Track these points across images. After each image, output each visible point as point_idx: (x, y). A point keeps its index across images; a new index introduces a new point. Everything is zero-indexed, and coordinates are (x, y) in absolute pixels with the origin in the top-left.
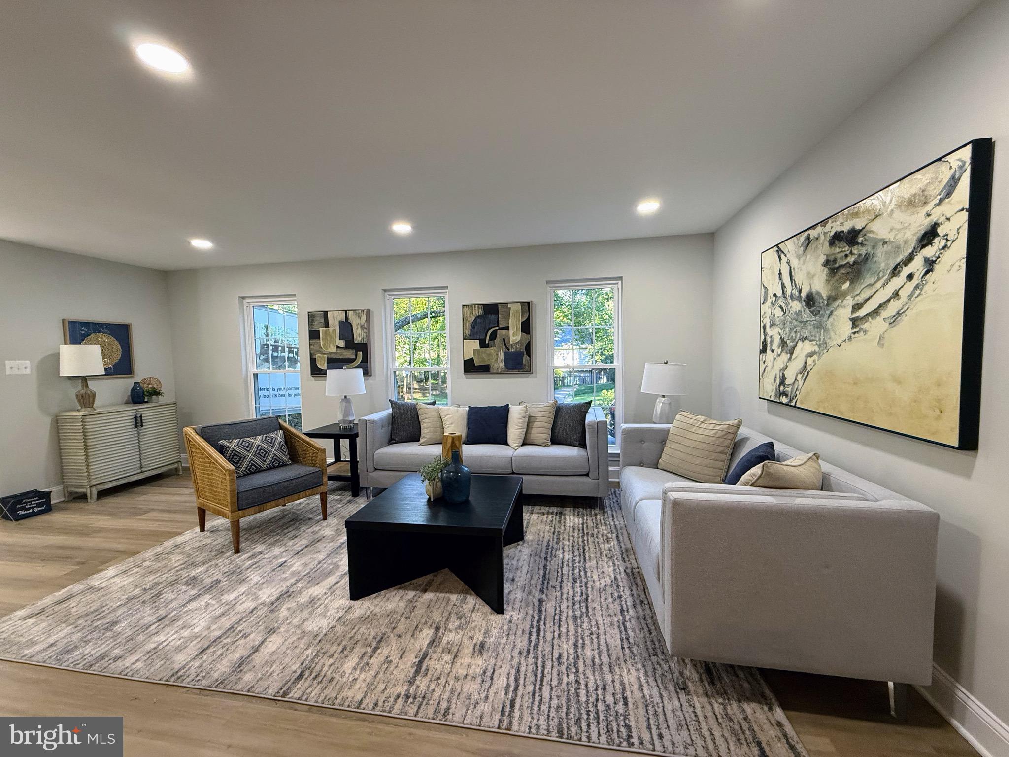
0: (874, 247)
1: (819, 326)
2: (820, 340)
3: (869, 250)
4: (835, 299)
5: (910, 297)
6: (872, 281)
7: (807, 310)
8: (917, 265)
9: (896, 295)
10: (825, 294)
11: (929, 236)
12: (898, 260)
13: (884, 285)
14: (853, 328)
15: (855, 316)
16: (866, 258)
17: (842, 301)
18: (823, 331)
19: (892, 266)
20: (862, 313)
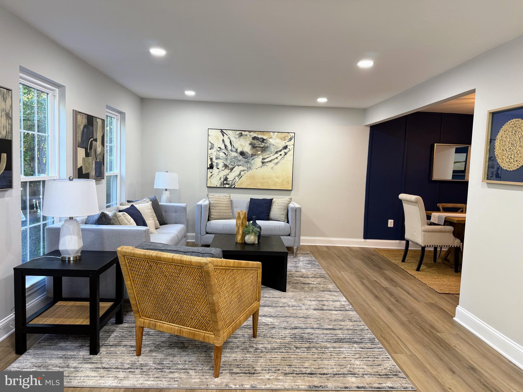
0: (270, 145)
1: (247, 162)
2: (248, 166)
3: (268, 145)
4: (255, 155)
5: (281, 159)
6: (269, 153)
7: (241, 156)
8: (282, 153)
9: (277, 158)
10: (250, 153)
11: (286, 147)
12: (277, 150)
13: (273, 155)
14: (262, 164)
15: (263, 161)
16: (267, 147)
17: (258, 157)
18: (249, 164)
19: (276, 151)
20: (265, 161)
